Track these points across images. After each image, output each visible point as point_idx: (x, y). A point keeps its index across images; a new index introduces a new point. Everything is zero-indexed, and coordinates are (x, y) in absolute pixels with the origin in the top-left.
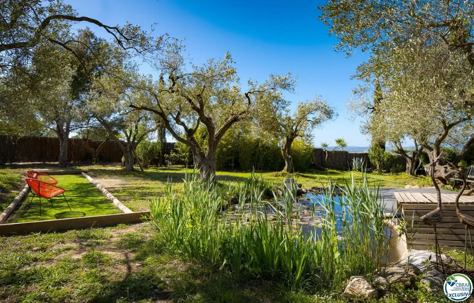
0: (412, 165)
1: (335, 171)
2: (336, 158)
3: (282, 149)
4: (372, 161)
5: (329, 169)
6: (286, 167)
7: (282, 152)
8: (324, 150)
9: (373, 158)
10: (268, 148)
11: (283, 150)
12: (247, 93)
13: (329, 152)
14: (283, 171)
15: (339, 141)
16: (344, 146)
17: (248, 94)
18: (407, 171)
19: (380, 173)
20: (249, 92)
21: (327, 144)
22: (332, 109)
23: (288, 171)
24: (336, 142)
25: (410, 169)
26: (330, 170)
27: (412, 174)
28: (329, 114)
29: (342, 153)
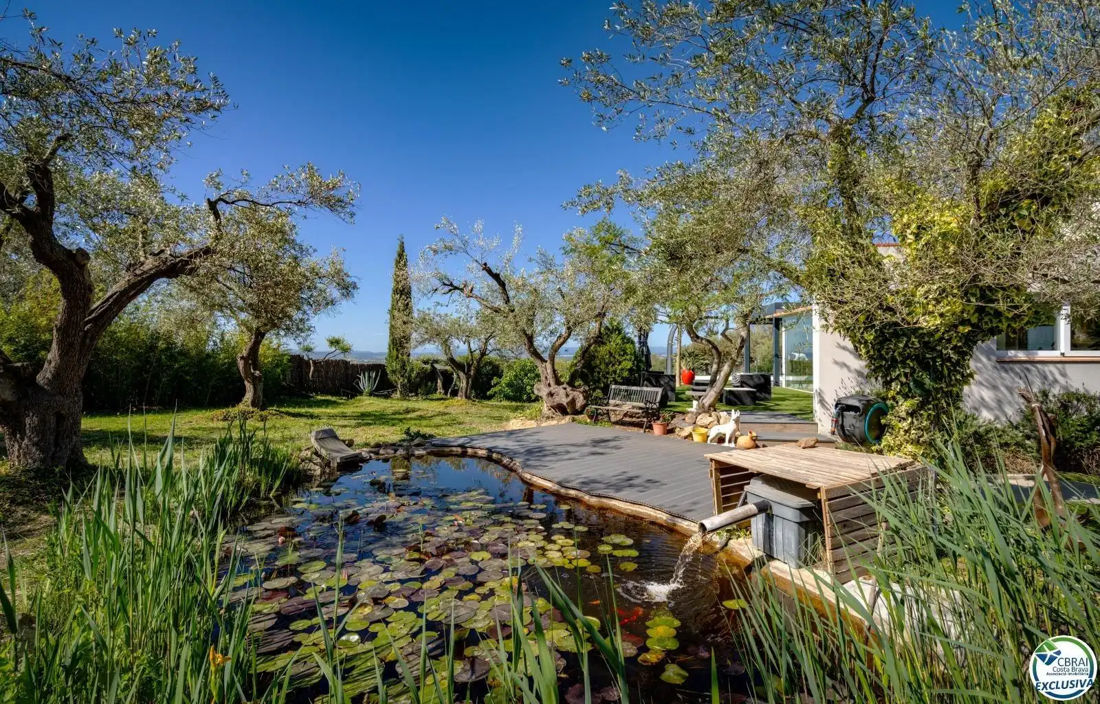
0: (467, 383)
1: (329, 398)
2: (327, 372)
3: (239, 355)
4: (392, 377)
5: (317, 394)
6: (249, 396)
7: (241, 364)
8: (306, 358)
9: (394, 372)
10: (184, 353)
11: (242, 358)
12: (213, 199)
13: (315, 362)
14: (241, 407)
15: (335, 342)
16: (346, 350)
17: (216, 202)
18: (460, 394)
19: (404, 397)
20: (220, 199)
21: (312, 346)
22: (355, 280)
23: (254, 404)
24: (327, 343)
25: (464, 390)
26: (319, 397)
27: (467, 397)
28: (347, 289)
29: (337, 363)
